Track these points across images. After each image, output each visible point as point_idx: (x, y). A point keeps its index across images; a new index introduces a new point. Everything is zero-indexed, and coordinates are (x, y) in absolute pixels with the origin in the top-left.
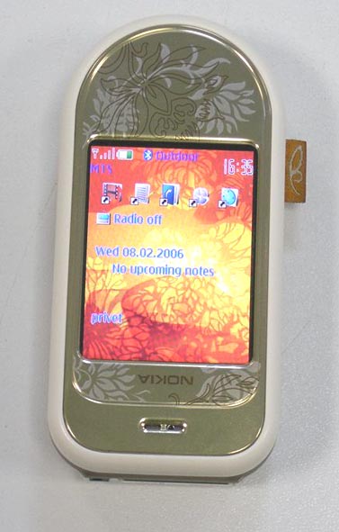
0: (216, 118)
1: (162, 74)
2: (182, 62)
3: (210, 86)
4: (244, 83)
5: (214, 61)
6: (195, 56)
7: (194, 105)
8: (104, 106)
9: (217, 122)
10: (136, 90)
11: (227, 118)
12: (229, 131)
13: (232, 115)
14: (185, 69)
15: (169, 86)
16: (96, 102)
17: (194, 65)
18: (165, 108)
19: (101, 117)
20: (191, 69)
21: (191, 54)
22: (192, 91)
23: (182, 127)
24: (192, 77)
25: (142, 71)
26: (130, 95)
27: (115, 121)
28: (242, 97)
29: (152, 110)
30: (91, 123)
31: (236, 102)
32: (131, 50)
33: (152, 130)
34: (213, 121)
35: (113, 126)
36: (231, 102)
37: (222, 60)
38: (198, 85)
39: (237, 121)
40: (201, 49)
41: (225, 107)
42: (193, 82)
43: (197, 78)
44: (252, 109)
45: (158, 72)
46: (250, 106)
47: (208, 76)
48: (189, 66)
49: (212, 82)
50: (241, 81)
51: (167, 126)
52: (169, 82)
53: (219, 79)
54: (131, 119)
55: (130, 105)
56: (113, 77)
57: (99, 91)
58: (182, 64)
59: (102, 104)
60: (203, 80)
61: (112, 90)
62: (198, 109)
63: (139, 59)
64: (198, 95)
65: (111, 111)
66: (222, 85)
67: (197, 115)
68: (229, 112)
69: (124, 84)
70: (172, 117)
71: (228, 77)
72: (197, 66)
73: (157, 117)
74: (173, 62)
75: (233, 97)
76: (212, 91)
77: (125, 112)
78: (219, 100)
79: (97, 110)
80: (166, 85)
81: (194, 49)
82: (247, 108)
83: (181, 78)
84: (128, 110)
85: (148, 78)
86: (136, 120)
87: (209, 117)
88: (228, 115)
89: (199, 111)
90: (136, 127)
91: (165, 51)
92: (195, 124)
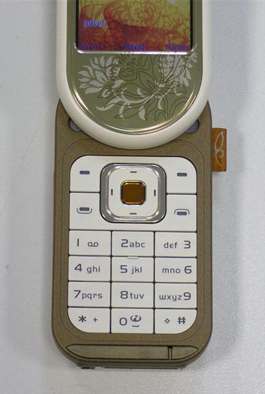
0: (105, 68)
1: (144, 98)
2: (130, 107)
3: (110, 89)
4: (86, 93)
5: (107, 108)
6: (121, 111)
7: (121, 76)
8: (183, 74)
9: (105, 65)
10: (161, 86)
11: (97, 67)
12: (96, 59)
13: (94, 70)
14: (128, 102)
15: (139, 89)
16: (189, 77)
17: (122, 105)
18: (141, 74)
19: (185, 66)
20: (124, 102)
21: (124, 112)
22: (122, 86)
23: (128, 60)
24: (123, 96)
25: (158, 99)
26: (166, 82)
27: (175, 64)
28: (88, 83)
29: (150, 72)
30: (192, 62)
31: (92, 79)
32: (166, 115)
33: (149, 58)
34: (107, 65)
35: (177, 60)
36: (96, 79)
37: (102, 109)
38: (118, 90)
39: (91, 66)
40: (117, 116)
41: (99, 75)
42: (122, 93)
43: (119, 95)
44: (80, 75)
45: (147, 99)
46: (82, 77)
47: (111, 97)
48: (125, 104)
49: (109, 93)
50: (89, 94)
51: (140, 61)
52: (139, 92)
53: (104, 95)
54: (165, 66)
55: (166, 75)
56: (178, 94)
57: (187, 84)
58: (130, 105)
59: (185, 76)
60: (115, 94)
61: (178, 86)
62: (118, 73)
63: (161, 108)
64: (118, 83)
65: (178, 70)
66: (102, 91)
67: (119, 69)
68: (96, 72)
69: (170, 90)
70: (136, 67)
71: (98, 97)
72: (120, 104)
73: (146, 67)
74: (136, 107)
75: (94, 83)
76: (108, 86)
77: (168, 70)
78: (103, 80)
79: (188, 72)
80: (141, 91)
81: (122, 116)
82: (84, 75)
83: (130, 95)
84: (166, 72)
85: (153, 95)
86: (161, 65)
87: (110, 67)
88: (97, 70)
89: (117, 72)
90: (161, 59)
91: (142, 114)
92: (120, 62)
